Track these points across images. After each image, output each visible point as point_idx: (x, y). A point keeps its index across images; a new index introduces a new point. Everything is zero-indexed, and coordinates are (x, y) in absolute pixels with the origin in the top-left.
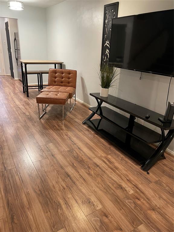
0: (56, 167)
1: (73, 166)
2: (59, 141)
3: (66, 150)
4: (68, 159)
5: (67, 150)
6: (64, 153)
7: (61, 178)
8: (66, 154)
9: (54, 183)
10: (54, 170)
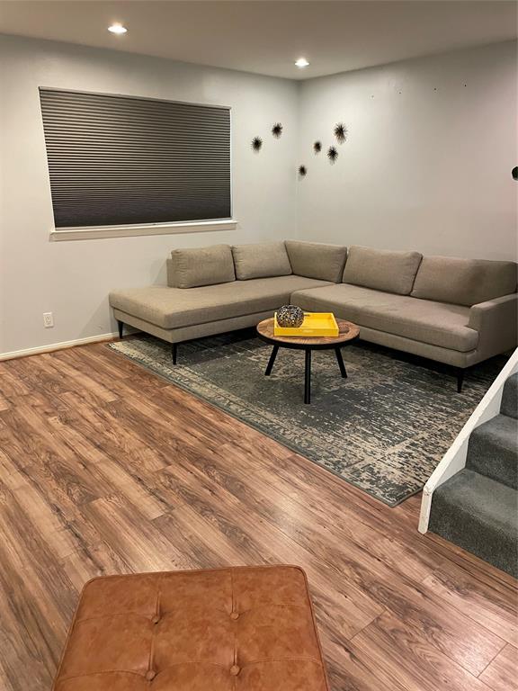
0: (129, 457)
1: (86, 464)
2: (126, 530)
3: (102, 501)
4: (97, 476)
5: (100, 499)
6: (108, 491)
7: (114, 442)
8: (103, 488)
9: (127, 435)
10: (131, 452)
